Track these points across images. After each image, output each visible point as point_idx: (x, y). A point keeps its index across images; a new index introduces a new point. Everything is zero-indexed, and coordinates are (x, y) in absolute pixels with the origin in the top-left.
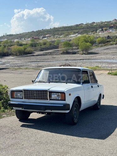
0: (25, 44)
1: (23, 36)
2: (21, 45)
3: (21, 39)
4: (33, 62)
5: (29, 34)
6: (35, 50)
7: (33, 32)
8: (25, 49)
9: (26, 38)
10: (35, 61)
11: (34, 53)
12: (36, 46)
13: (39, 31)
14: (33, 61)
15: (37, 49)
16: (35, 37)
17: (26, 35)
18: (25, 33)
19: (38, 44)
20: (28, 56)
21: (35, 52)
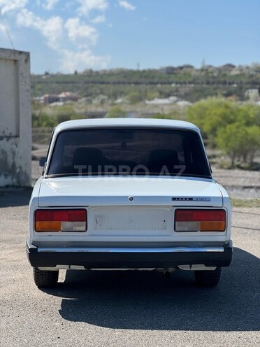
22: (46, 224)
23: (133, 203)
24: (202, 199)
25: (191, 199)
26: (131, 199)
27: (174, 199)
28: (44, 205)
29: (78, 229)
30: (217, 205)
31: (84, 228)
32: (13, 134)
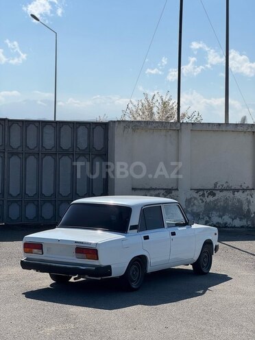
22: (28, 250)
23: (59, 243)
24: (87, 243)
25: (83, 243)
26: (59, 241)
27: (75, 242)
28: (28, 241)
29: (39, 253)
31: (42, 253)
32: (250, 187)
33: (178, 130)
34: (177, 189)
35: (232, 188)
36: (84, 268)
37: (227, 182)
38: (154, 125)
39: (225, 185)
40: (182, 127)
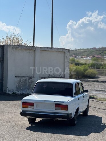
0: (84, 63)
1: (79, 53)
2: (77, 64)
3: (76, 57)
4: (99, 91)
5: (89, 51)
6: (99, 74)
7: (94, 49)
8: (85, 70)
9: (83, 57)
10: (102, 89)
11: (99, 78)
12: (99, 68)
13: (102, 48)
14: (99, 89)
15: (103, 73)
16: (96, 56)
17: (84, 52)
18: (82, 49)
19: (102, 65)
20: (89, 81)
21: (99, 76)
23: (45, 102)
25: (59, 102)
26: (45, 101)
27: (55, 102)
28: (24, 101)
29: (32, 107)
30: (66, 104)
31: (33, 108)
32: (63, 76)
33: (35, 50)
34: (34, 77)
35: (56, 77)
36: (61, 115)
37: (54, 74)
38: (25, 47)
39: (53, 75)
40: (36, 49)
